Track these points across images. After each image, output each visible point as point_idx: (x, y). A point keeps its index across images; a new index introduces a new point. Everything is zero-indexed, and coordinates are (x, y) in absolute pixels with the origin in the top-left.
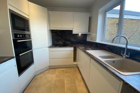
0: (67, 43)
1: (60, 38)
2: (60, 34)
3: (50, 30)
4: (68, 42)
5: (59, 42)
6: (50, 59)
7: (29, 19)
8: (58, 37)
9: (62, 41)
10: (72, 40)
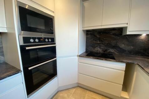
0: (110, 52)
1: (99, 42)
2: (98, 36)
3: (83, 31)
4: (112, 50)
5: (96, 49)
6: (79, 73)
7: (54, 17)
8: (94, 41)
9: (102, 47)
10: (122, 46)
